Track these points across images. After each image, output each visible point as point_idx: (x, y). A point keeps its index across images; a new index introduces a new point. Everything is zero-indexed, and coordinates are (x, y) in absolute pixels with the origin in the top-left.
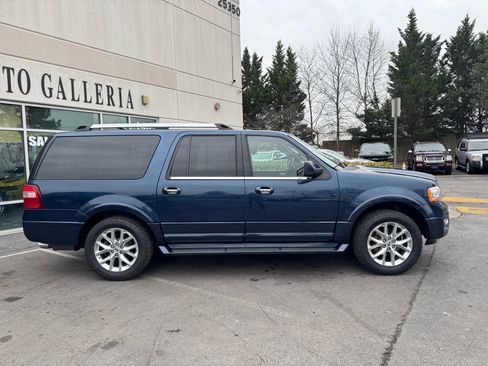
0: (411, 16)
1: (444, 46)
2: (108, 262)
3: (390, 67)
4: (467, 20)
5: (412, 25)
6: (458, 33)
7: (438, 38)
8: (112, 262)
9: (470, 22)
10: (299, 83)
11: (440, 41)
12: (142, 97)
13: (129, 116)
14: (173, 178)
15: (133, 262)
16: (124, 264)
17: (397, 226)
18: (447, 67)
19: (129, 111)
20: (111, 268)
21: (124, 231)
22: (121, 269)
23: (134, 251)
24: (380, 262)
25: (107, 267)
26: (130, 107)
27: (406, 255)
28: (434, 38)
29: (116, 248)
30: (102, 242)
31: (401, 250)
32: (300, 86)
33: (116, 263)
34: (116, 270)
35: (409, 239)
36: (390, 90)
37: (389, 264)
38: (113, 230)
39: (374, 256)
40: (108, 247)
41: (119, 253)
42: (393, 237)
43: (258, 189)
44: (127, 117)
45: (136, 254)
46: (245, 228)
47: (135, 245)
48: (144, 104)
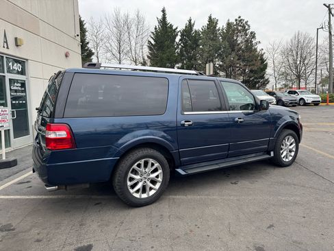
0: (163, 11)
1: (179, 34)
2: (138, 191)
3: (149, 42)
4: (191, 20)
5: (164, 17)
6: (186, 27)
7: (177, 28)
8: (141, 190)
9: (192, 22)
11: (178, 30)
12: (16, 39)
13: (5, 56)
14: (185, 113)
15: (157, 186)
16: (151, 189)
17: (291, 138)
18: (180, 47)
19: (5, 51)
20: (140, 196)
21: (151, 161)
22: (148, 194)
23: (157, 177)
24: (284, 159)
25: (137, 195)
26: (6, 46)
27: (293, 154)
28: (174, 28)
29: (145, 176)
30: (132, 172)
31: (290, 151)
32: (89, 46)
33: (144, 190)
34: (144, 196)
35: (294, 144)
36: (148, 57)
37: (287, 160)
38: (143, 160)
39: (282, 156)
40: (137, 177)
41: (146, 180)
42: (289, 144)
43: (237, 119)
44: (2, 57)
45: (160, 179)
46: (229, 148)
47: (160, 171)
48: (17, 46)
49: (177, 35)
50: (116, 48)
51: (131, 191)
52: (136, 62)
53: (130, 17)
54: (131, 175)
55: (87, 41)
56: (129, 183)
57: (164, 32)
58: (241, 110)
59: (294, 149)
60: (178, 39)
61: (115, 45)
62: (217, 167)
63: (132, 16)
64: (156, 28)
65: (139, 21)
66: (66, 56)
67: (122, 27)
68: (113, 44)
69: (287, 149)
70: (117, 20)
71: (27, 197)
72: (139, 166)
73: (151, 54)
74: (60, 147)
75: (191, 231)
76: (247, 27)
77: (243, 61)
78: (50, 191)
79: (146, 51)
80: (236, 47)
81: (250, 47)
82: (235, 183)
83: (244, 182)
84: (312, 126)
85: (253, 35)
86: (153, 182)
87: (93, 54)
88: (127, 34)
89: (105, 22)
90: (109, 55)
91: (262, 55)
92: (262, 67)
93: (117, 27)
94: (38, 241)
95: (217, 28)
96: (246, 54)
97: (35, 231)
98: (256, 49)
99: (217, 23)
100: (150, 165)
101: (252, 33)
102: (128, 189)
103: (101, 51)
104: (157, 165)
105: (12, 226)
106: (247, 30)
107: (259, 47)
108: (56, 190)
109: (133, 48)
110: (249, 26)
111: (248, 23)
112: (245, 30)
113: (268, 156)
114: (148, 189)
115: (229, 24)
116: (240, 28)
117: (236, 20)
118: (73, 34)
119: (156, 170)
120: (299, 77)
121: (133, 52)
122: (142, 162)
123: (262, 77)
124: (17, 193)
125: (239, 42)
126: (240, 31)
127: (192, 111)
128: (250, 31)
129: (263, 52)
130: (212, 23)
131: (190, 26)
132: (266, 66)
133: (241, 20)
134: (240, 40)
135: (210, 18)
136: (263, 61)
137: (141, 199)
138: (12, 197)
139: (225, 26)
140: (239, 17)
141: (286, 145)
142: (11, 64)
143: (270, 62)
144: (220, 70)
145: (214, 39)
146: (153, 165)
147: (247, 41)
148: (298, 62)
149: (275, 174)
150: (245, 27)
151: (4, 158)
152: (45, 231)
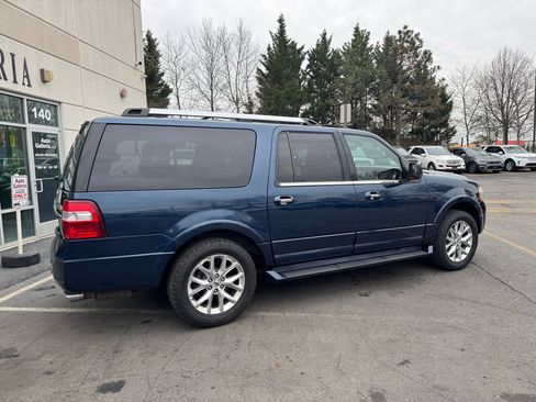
0: (281, 21)
1: (307, 56)
2: (205, 304)
3: (259, 70)
4: (325, 34)
5: (282, 31)
6: (318, 45)
7: (303, 48)
9: (328, 37)
10: (163, 74)
11: (305, 50)
12: (42, 71)
13: (25, 98)
14: (282, 184)
15: (237, 297)
16: (226, 301)
17: (464, 224)
18: (308, 77)
19: (25, 90)
20: (209, 311)
21: (226, 258)
22: (222, 309)
23: (237, 282)
24: (452, 259)
25: (204, 310)
26: (26, 83)
27: (468, 250)
28: (298, 47)
29: (217, 281)
30: (195, 275)
31: (464, 246)
32: (164, 78)
33: (215, 302)
34: (215, 311)
35: (470, 235)
36: (257, 94)
37: (458, 260)
38: (213, 257)
39: (449, 254)
40: (204, 283)
41: (218, 287)
42: (460, 234)
43: (368, 194)
44: (22, 99)
45: (241, 286)
46: (355, 240)
47: (241, 274)
48: (44, 82)
49: (303, 58)
50: (206, 82)
51: (194, 303)
52: (237, 103)
53: (229, 31)
54: (193, 279)
55: (161, 71)
56: (191, 292)
57: (283, 54)
58: (380, 179)
59: (470, 243)
60: (304, 64)
61: (203, 76)
62: (335, 268)
63: (232, 29)
64: (269, 49)
65: (243, 37)
66: (122, 96)
67: (215, 47)
68: (201, 75)
69: (457, 242)
70: (208, 38)
71: (46, 310)
72: (207, 265)
73: (260, 89)
74: (83, 235)
75: (278, 366)
76: (417, 43)
77: (412, 98)
78: (72, 301)
79: (254, 86)
80: (399, 77)
81: (423, 76)
82: (366, 295)
83: (381, 293)
84: (518, 206)
85: (428, 56)
86: (231, 291)
87: (171, 91)
88: (223, 58)
89: (188, 40)
90: (195, 92)
91: (444, 89)
92: (443, 107)
93: (207, 48)
94: (49, 373)
95: (368, 46)
96: (416, 87)
97: (47, 359)
98: (433, 79)
99: (367, 38)
100: (224, 263)
101: (425, 53)
102: (189, 301)
103: (183, 86)
104: (235, 264)
105: (16, 351)
106: (418, 48)
107: (438, 76)
108: (80, 299)
109: (233, 81)
110: (421, 41)
111: (420, 37)
112: (414, 48)
113: (423, 253)
114: (221, 301)
115: (388, 40)
116: (405, 45)
117: (400, 32)
118: (133, 62)
119: (234, 272)
120: (506, 124)
121: (233, 88)
122: (211, 259)
123: (445, 124)
124: (32, 303)
125: (405, 68)
126: (405, 51)
127: (294, 181)
128: (423, 49)
129: (444, 83)
130: (360, 38)
131: (324, 43)
132: (449, 107)
133: (408, 32)
134: (406, 64)
135: (357, 29)
136: (444, 97)
137: (209, 316)
138: (24, 309)
139: (382, 43)
140: (405, 27)
141: (456, 236)
142: (34, 110)
143: (457, 101)
144: (374, 114)
145: (364, 63)
146: (229, 264)
147: (418, 66)
148: (505, 100)
149: (435, 282)
150: (414, 44)
151: (21, 252)
152: (61, 360)
